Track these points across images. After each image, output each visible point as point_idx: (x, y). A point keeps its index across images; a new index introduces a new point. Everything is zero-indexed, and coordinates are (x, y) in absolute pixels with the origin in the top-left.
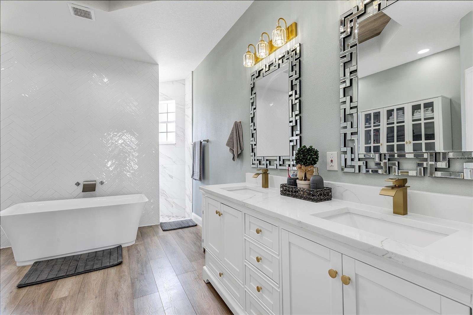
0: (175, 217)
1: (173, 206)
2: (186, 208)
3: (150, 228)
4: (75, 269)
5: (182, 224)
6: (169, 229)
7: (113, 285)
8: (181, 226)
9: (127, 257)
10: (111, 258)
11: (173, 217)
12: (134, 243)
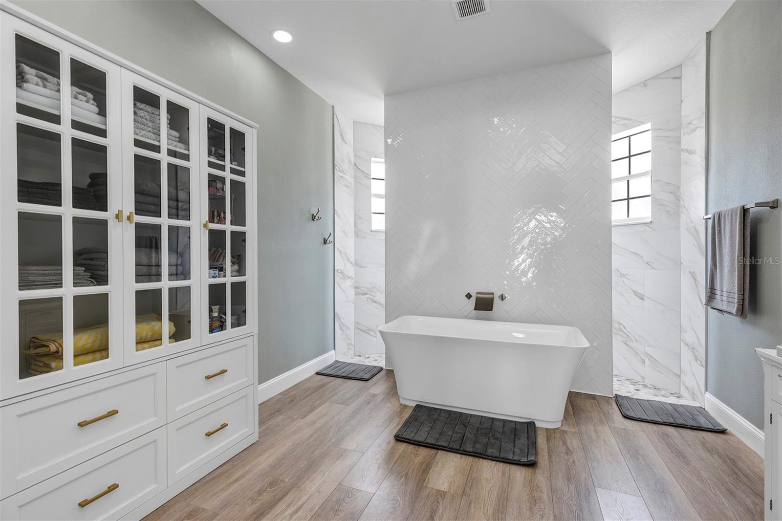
0: (650, 388)
1: (644, 363)
2: (682, 376)
3: (592, 401)
4: (460, 442)
5: (676, 415)
6: (638, 417)
7: (519, 512)
8: (672, 420)
9: (546, 457)
10: (516, 444)
11: (646, 386)
12: (559, 425)
